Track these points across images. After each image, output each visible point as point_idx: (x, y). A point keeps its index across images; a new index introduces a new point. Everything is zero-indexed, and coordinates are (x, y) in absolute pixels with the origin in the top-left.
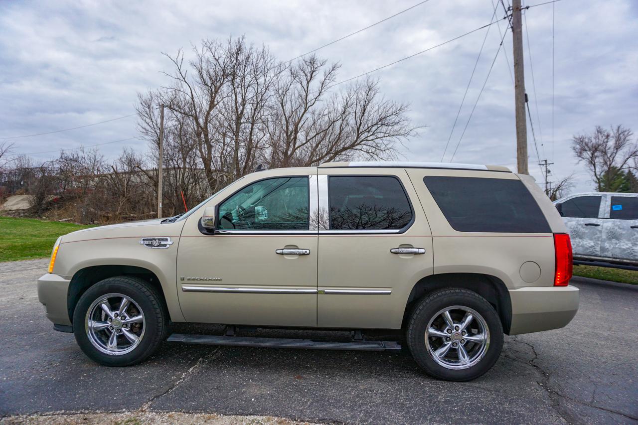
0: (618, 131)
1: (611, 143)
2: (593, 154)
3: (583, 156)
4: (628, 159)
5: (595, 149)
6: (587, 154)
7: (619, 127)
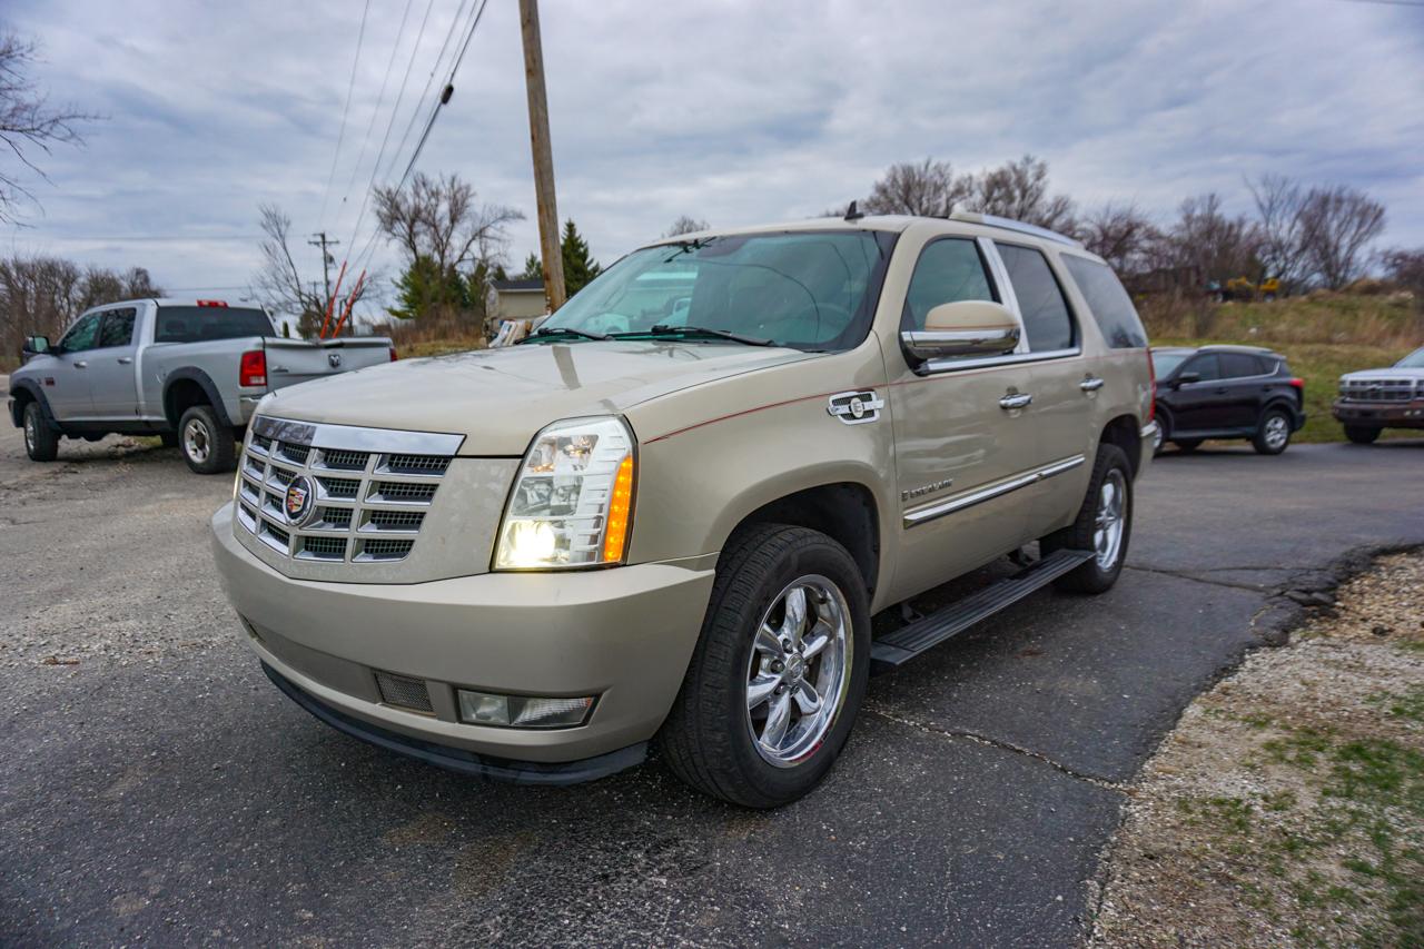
0: (453, 186)
1: (444, 208)
2: (411, 228)
3: (395, 231)
4: (470, 241)
5: (416, 214)
6: (401, 228)
7: (453, 179)
